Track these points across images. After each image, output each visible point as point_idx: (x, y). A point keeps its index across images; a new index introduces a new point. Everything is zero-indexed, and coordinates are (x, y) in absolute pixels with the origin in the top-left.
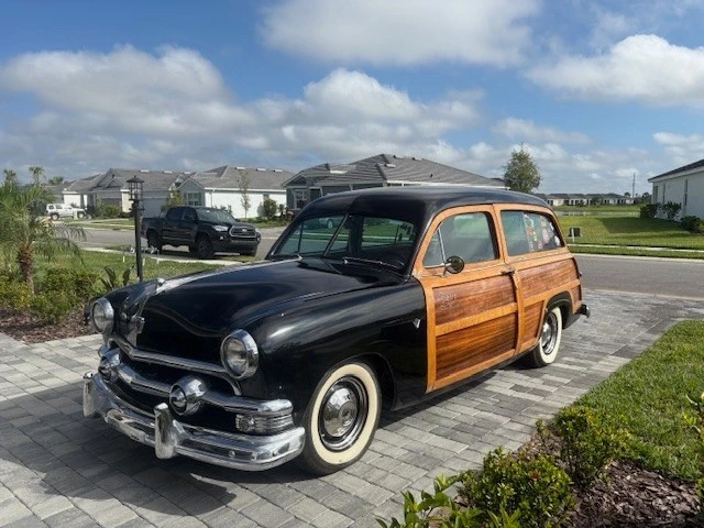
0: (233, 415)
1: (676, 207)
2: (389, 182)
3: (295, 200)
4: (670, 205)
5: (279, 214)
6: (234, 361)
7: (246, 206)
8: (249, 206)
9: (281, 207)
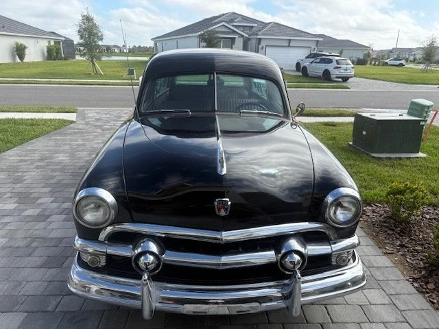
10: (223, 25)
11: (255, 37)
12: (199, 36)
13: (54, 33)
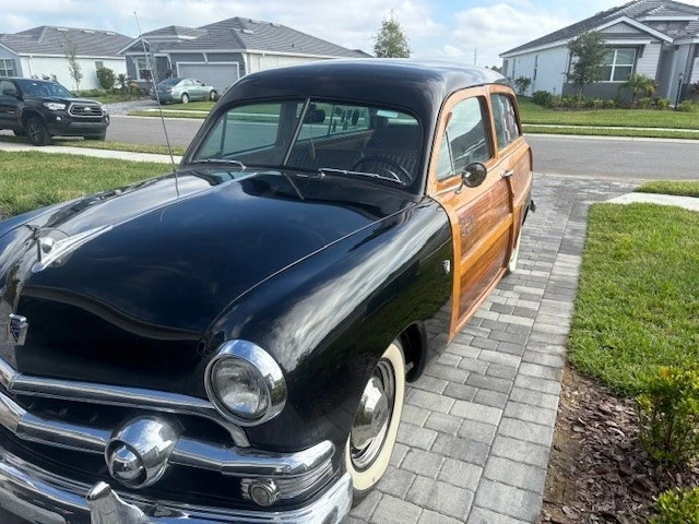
0: (236, 482)
1: (524, 82)
2: (248, 51)
3: (138, 69)
4: (521, 80)
5: (119, 87)
6: (236, 398)
7: (77, 76)
8: (80, 76)
9: (122, 78)
10: (623, 22)
11: (688, 41)
12: (569, 46)
13: (360, 52)
